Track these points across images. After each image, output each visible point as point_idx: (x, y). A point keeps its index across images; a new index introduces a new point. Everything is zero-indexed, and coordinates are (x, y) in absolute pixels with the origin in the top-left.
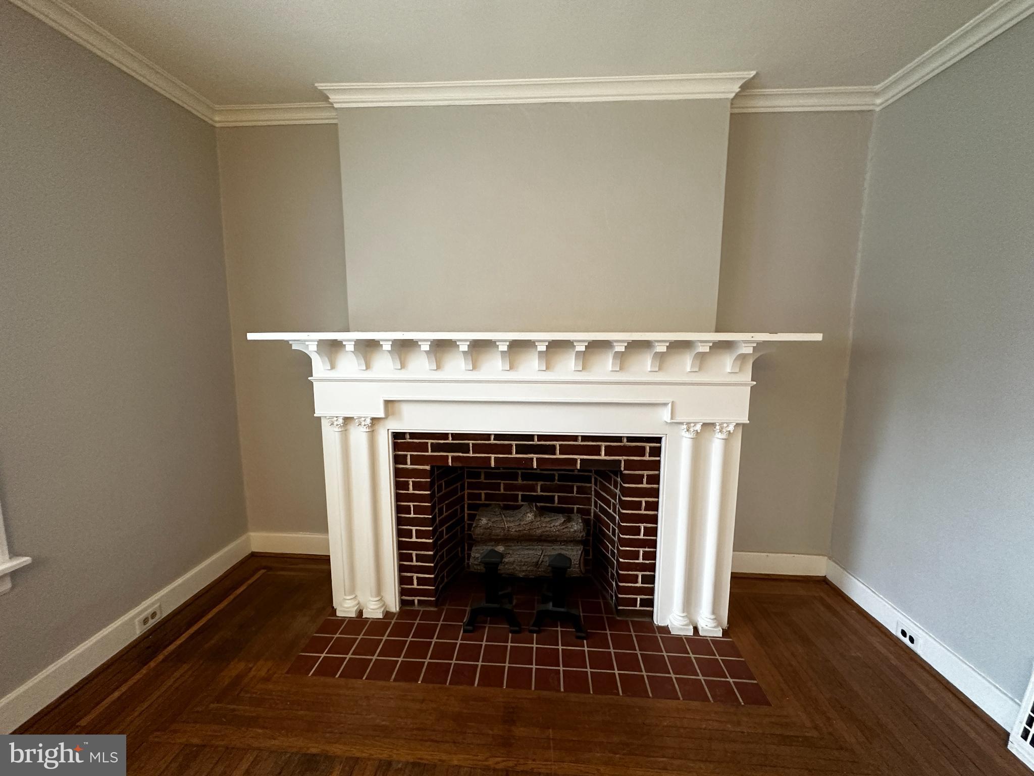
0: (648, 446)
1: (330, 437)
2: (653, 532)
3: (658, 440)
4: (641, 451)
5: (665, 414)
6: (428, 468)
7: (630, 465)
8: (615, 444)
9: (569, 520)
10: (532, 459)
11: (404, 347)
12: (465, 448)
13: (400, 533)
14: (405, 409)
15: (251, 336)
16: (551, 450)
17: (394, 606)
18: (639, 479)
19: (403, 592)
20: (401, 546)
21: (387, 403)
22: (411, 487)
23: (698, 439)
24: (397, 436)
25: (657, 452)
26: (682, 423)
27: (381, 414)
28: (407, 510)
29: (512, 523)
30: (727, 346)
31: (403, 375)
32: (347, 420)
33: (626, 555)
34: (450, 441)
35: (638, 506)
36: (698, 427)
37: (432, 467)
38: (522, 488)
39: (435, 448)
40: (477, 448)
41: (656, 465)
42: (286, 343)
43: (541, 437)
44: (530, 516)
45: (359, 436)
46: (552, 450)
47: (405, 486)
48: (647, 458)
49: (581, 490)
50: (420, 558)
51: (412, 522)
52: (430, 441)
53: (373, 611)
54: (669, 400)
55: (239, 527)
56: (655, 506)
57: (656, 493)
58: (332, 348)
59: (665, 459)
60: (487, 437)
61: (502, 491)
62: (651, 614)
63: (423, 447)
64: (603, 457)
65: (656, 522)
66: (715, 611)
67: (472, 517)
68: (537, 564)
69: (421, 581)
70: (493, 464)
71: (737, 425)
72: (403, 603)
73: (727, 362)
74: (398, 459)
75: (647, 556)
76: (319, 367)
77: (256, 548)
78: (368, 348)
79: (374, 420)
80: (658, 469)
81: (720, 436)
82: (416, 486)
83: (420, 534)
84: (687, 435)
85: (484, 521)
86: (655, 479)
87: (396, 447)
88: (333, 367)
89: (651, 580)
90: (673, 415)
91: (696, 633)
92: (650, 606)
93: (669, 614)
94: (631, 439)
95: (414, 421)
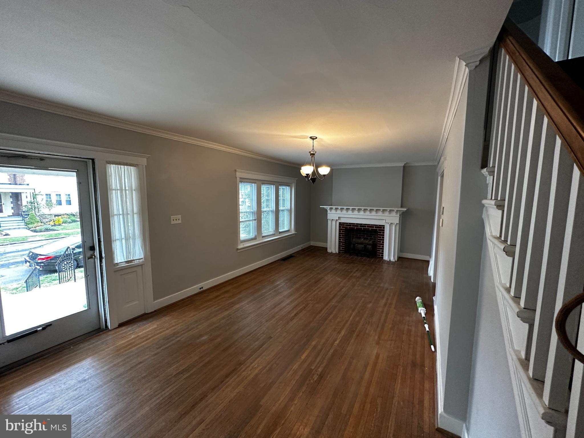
0: (382, 227)
1: (329, 222)
2: (383, 242)
3: (384, 226)
4: (381, 228)
5: (384, 221)
6: (344, 228)
7: (379, 230)
11: (342, 209)
12: (351, 226)
13: (339, 240)
14: (342, 219)
15: (321, 207)
17: (337, 252)
19: (339, 250)
20: (339, 242)
21: (339, 217)
23: (390, 226)
24: (340, 223)
25: (384, 228)
26: (387, 223)
27: (338, 219)
28: (341, 240)
29: (359, 241)
32: (332, 220)
33: (379, 246)
34: (348, 224)
35: (381, 237)
36: (390, 224)
38: (362, 236)
39: (346, 225)
40: (353, 226)
42: (324, 208)
43: (364, 224)
44: (362, 240)
45: (334, 223)
46: (366, 227)
49: (374, 237)
50: (342, 236)
51: (342, 238)
53: (334, 252)
54: (385, 219)
55: (309, 240)
56: (384, 238)
57: (384, 235)
58: (331, 209)
59: (385, 229)
60: (355, 224)
62: (383, 258)
63: (344, 225)
64: (374, 228)
66: (394, 257)
67: (352, 239)
68: (363, 248)
69: (342, 248)
71: (397, 223)
72: (339, 252)
73: (394, 213)
74: (340, 227)
75: (382, 247)
76: (329, 211)
77: (311, 245)
78: (336, 209)
79: (337, 220)
80: (384, 231)
81: (394, 225)
82: (342, 232)
83: (342, 240)
84: (388, 225)
85: (354, 240)
86: (384, 233)
87: (339, 225)
88: (331, 211)
89: (383, 251)
90: (386, 221)
91: (390, 260)
92: (383, 256)
93: (386, 258)
94: (379, 225)
95: (343, 221)
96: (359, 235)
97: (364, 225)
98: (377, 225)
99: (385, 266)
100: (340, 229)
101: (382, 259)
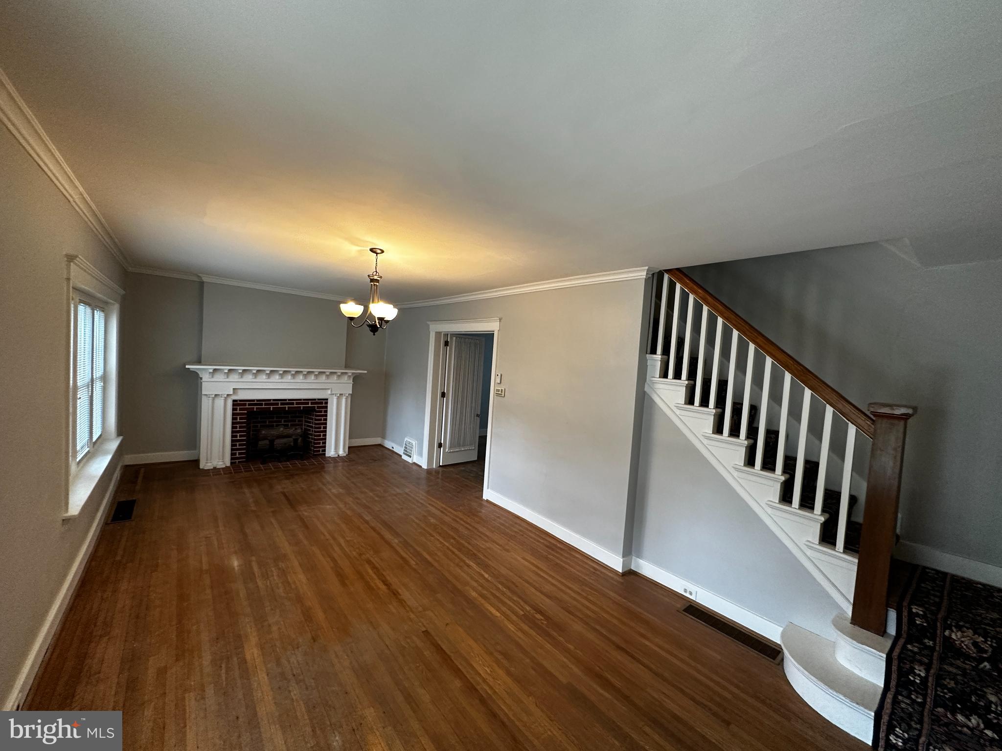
0: (324, 401)
1: (207, 401)
2: (325, 428)
3: (327, 399)
4: (322, 403)
5: (329, 392)
6: (246, 412)
7: (318, 407)
8: (314, 401)
9: (296, 429)
10: (286, 407)
13: (233, 437)
14: (240, 392)
15: (186, 366)
16: (293, 404)
17: (228, 464)
18: (321, 412)
19: (232, 459)
20: (232, 441)
21: (233, 389)
22: (238, 419)
23: (338, 398)
24: (234, 401)
25: (327, 403)
26: (333, 394)
27: (232, 393)
29: (275, 432)
30: (346, 373)
31: (227, 380)
32: (215, 396)
33: (317, 436)
34: (256, 402)
35: (321, 420)
36: (338, 395)
37: (247, 412)
39: (249, 405)
41: (326, 407)
42: (194, 369)
44: (282, 429)
45: (220, 402)
47: (236, 419)
48: (324, 405)
49: (299, 421)
51: (238, 432)
52: (247, 403)
53: (220, 465)
54: (330, 388)
56: (326, 420)
57: (326, 416)
58: (213, 371)
59: (329, 405)
60: (270, 400)
61: (267, 423)
62: (325, 454)
63: (245, 405)
64: (310, 405)
65: (326, 425)
66: (344, 448)
68: (285, 444)
69: (240, 454)
70: (271, 409)
71: (349, 394)
72: (232, 462)
73: (346, 377)
74: (234, 410)
75: (324, 435)
76: (205, 377)
78: (231, 372)
79: (227, 396)
80: (327, 408)
81: (344, 397)
82: (241, 419)
83: (240, 436)
84: (335, 397)
85: (263, 432)
86: (326, 411)
87: (234, 405)
88: (212, 377)
89: (325, 443)
90: (331, 392)
91: (338, 455)
92: (325, 451)
93: (330, 452)
94: (319, 399)
95: (242, 396)
96: (269, 422)
97: (291, 401)
98: (315, 399)
99: (330, 467)
100: (234, 415)
101: (323, 456)
